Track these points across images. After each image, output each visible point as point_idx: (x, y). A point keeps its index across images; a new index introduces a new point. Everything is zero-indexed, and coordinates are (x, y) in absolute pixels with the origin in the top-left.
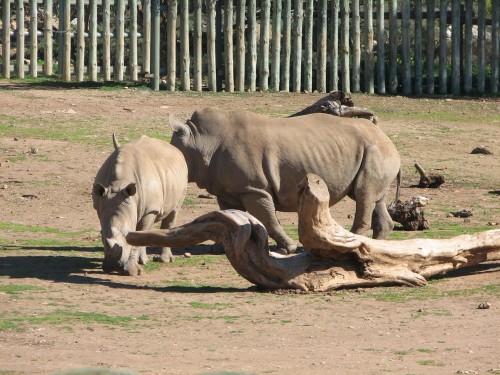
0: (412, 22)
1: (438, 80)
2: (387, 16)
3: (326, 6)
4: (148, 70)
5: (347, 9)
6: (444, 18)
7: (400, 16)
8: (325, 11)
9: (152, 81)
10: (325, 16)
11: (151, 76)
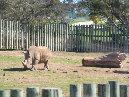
0: (73, 36)
1: (78, 49)
2: (68, 35)
3: (57, 32)
4: (22, 46)
5: (61, 33)
6: (79, 35)
7: (71, 34)
8: (57, 33)
9: (23, 49)
10: (56, 35)
11: (23, 48)
